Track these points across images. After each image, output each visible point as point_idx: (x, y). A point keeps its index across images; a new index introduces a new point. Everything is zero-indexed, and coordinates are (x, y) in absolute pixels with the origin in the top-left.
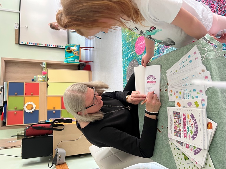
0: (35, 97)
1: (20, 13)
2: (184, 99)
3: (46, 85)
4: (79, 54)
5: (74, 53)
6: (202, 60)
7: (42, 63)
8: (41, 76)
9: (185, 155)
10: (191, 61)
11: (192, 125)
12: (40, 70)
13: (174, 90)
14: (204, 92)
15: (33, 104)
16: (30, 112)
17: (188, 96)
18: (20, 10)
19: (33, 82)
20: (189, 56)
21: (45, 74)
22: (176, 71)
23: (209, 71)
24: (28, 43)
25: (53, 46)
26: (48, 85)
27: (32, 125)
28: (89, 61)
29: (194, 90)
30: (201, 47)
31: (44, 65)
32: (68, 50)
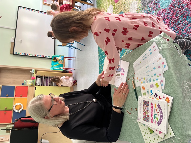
0: (24, 99)
1: (16, 30)
3: (33, 88)
4: (63, 63)
5: (59, 62)
6: (159, 51)
7: (32, 69)
8: (30, 81)
9: (150, 129)
10: (151, 53)
12: (29, 76)
13: (139, 77)
14: (162, 75)
15: (22, 105)
16: (18, 112)
17: (150, 80)
18: (16, 28)
19: (23, 86)
20: (150, 50)
21: (34, 79)
23: (164, 58)
24: (21, 53)
25: (42, 56)
26: (36, 88)
27: (20, 118)
28: (71, 68)
29: (155, 75)
30: (158, 41)
31: (33, 72)
32: (55, 59)
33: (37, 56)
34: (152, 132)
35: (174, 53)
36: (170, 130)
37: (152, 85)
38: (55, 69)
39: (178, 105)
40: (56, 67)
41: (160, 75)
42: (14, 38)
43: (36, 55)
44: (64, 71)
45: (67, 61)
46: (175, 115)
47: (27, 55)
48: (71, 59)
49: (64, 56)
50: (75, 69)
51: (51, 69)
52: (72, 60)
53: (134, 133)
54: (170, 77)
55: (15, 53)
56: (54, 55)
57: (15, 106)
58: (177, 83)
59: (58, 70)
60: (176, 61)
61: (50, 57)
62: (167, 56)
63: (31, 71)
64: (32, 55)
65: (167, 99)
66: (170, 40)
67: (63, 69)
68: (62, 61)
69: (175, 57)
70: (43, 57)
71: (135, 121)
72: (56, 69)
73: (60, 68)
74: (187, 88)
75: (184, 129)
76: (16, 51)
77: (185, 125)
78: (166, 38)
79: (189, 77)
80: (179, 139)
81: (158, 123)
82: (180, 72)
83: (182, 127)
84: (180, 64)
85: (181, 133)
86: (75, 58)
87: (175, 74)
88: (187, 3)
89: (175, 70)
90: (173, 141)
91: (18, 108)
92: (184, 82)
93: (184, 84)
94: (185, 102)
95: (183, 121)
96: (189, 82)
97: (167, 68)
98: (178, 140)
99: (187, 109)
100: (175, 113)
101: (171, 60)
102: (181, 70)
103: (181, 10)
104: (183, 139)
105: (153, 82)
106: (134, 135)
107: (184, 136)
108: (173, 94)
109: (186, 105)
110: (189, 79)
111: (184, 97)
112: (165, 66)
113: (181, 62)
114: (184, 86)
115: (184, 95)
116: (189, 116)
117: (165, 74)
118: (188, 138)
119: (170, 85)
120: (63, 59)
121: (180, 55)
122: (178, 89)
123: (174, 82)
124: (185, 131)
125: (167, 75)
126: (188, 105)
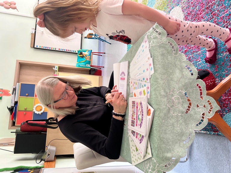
4: (90, 59)
5: (85, 58)
6: (149, 48)
7: (55, 66)
10: (143, 51)
11: (141, 112)
14: (149, 81)
16: (38, 114)
17: (140, 86)
20: (143, 46)
22: (135, 62)
23: (152, 58)
24: (42, 47)
25: (66, 50)
27: (27, 122)
28: (101, 66)
29: (144, 79)
30: (149, 35)
31: (56, 69)
32: (81, 54)
33: (61, 50)
35: (166, 52)
36: (149, 150)
37: (141, 92)
38: (81, 67)
39: (158, 119)
40: (82, 64)
41: (147, 79)
42: (35, 28)
43: (59, 50)
44: (91, 68)
45: (95, 58)
47: (49, 49)
48: (101, 54)
49: (92, 51)
50: (104, 67)
51: (76, 66)
52: (101, 56)
53: (126, 148)
54: (155, 83)
55: (35, 47)
56: (81, 49)
57: (35, 107)
58: (161, 91)
59: (85, 67)
60: (167, 62)
61: (75, 52)
62: (155, 56)
63: (53, 68)
64: (55, 49)
65: (149, 111)
66: (162, 33)
67: (90, 67)
68: (90, 56)
69: (167, 56)
70: (67, 51)
71: (127, 135)
72: (82, 67)
73: (87, 65)
74: (178, 98)
75: (161, 149)
76: (38, 44)
77: (164, 145)
78: (158, 31)
79: (183, 84)
80: (155, 161)
81: (140, 140)
82: (171, 76)
83: (160, 147)
84: (173, 66)
85: (158, 154)
86: (105, 53)
87: (162, 79)
90: (150, 163)
91: (39, 109)
92: (174, 90)
93: (173, 92)
94: (170, 116)
95: (162, 139)
96: (182, 90)
97: (152, 72)
98: (154, 163)
99: (170, 125)
100: (155, 129)
102: (173, 75)
104: (158, 162)
106: (126, 150)
107: (161, 158)
108: (155, 105)
109: (171, 119)
110: (184, 86)
111: (169, 109)
112: (152, 68)
113: (175, 63)
114: (173, 95)
115: (169, 107)
116: (171, 134)
117: (151, 79)
118: (165, 161)
119: (153, 93)
120: (90, 55)
121: (176, 53)
122: (161, 99)
123: (158, 90)
124: (163, 153)
125: (153, 80)
126: (174, 120)
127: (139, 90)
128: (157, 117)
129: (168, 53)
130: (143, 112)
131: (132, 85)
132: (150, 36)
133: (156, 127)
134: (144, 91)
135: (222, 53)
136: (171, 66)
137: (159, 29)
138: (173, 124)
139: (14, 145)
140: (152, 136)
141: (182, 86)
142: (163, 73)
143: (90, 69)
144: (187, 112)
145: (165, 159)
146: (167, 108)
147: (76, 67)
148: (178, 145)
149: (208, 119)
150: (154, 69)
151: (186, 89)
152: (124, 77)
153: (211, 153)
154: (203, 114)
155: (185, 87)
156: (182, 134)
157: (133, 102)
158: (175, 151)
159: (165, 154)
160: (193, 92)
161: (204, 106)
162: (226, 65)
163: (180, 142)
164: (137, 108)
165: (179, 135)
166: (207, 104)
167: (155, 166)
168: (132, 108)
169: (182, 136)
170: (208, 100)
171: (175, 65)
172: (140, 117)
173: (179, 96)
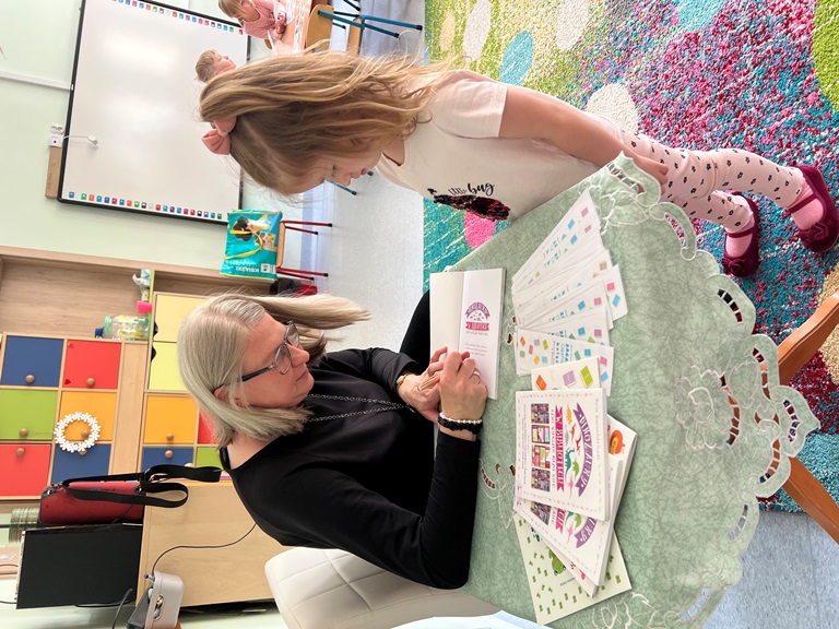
0: (101, 396)
1: (72, 93)
2: (556, 365)
3: (145, 352)
4: (276, 245)
5: (258, 242)
6: (603, 233)
7: (140, 270)
8: (132, 320)
9: (554, 556)
10: (574, 239)
11: (578, 442)
12: (128, 297)
13: (530, 337)
14: (605, 337)
15: (93, 422)
16: (76, 451)
17: (565, 353)
18: (73, 82)
19: (100, 339)
20: (571, 225)
21: (146, 310)
22: (538, 274)
23: (617, 266)
24: (92, 198)
25: (186, 212)
26: (154, 352)
27: (66, 483)
28: (313, 271)
29: (582, 331)
30: (601, 192)
31: (146, 280)
32: (240, 227)
33: (165, 210)
34: (558, 567)
35: (662, 248)
36: (619, 566)
37: (571, 373)
38: (240, 273)
39: (652, 463)
40: (244, 262)
41: (598, 333)
42: (64, 126)
43: (158, 209)
44: (280, 279)
45: (292, 240)
46: (639, 503)
47: (118, 205)
48: (314, 228)
49: (281, 215)
50: (326, 275)
51: (223, 271)
52: (316, 233)
53: (502, 565)
54: (632, 346)
55: (65, 196)
56: (240, 207)
57: (62, 424)
58: (655, 374)
59: (255, 274)
60: (665, 280)
62: (627, 258)
63: (134, 277)
64: (143, 207)
65: (616, 439)
66: (645, 189)
67: (274, 272)
68: (274, 236)
69: (665, 261)
70: (189, 215)
71: (507, 520)
72: (246, 273)
73: (262, 268)
74: (702, 396)
75: (666, 562)
76: (73, 188)
77: (673, 549)
78: (633, 180)
79: (716, 348)
80: (646, 602)
81: (578, 536)
82: (679, 325)
83: (661, 553)
84: (684, 293)
85: (656, 578)
86: (330, 225)
87: (655, 335)
88: (784, 13)
89: (652, 318)
90: (624, 611)
91: (77, 432)
92: (689, 369)
93: (688, 376)
94: (686, 452)
95: (667, 529)
96: (713, 369)
97: (621, 310)
98: (641, 608)
99: (689, 483)
100: (639, 496)
101: (642, 273)
102: (685, 320)
103: (759, 43)
104: (659, 606)
105: (574, 361)
106: (502, 573)
107: (667, 591)
108: (639, 417)
109: (688, 464)
110: (718, 356)
111: (683, 430)
112: (617, 298)
113: (687, 283)
114: (688, 387)
115: (681, 425)
116: (693, 511)
117: (616, 334)
118: (681, 601)
119: (628, 379)
120: (276, 230)
121: (689, 253)
122: (659, 398)
123: (645, 370)
124: (672, 573)
125: (623, 336)
126: (697, 465)
127: (564, 367)
128: (648, 458)
129: (665, 249)
130: (590, 442)
131: (526, 349)
132: (604, 193)
133: (645, 489)
134: (585, 372)
135: (777, 243)
136: (676, 293)
137: (638, 174)
138: (695, 480)
139: (18, 576)
140: (626, 521)
141: (713, 357)
142: (656, 316)
143: (273, 280)
144: (731, 440)
145: (680, 592)
146: (678, 428)
147: (222, 275)
148: (712, 545)
149: (790, 458)
150: (628, 301)
151: (723, 365)
152: (484, 321)
153: (753, 571)
154: (776, 445)
155: (721, 358)
156: (721, 511)
157: (540, 410)
158: (708, 565)
159: (678, 577)
160: (741, 374)
161: (776, 419)
162: (794, 283)
163: (718, 537)
164: (559, 426)
165: (714, 514)
166: (783, 412)
167: (647, 619)
168: (533, 427)
169: (724, 515)
170: (787, 398)
171: (689, 290)
172: (578, 458)
173: (705, 389)
